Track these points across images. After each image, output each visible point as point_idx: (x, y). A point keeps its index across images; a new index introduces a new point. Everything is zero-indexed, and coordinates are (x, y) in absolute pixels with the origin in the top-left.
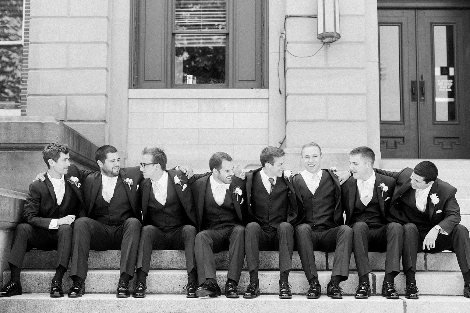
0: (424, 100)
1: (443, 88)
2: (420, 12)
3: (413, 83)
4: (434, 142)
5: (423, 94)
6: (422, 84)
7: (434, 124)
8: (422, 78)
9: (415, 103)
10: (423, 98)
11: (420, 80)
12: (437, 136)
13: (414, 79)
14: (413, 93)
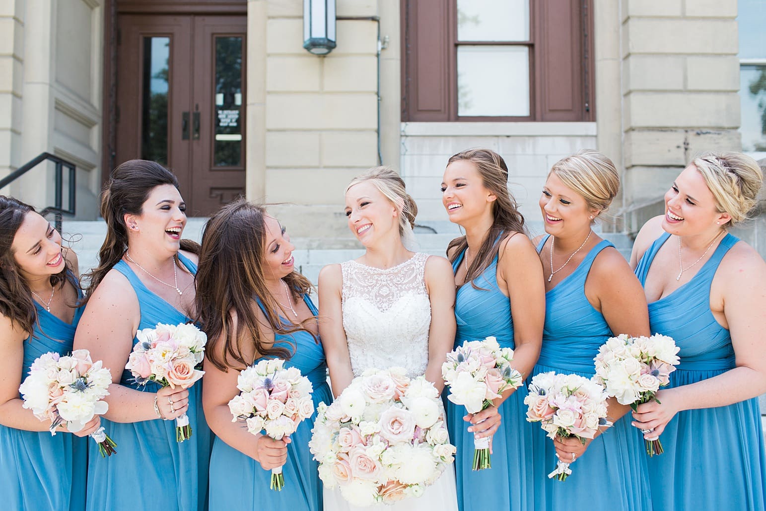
0: (198, 138)
1: (226, 122)
2: (198, 19)
3: (186, 116)
4: (211, 193)
5: (198, 130)
6: (197, 116)
7: (211, 170)
8: (197, 107)
9: (186, 142)
10: (196, 135)
11: (195, 111)
12: (215, 186)
13: (187, 109)
14: (185, 128)
